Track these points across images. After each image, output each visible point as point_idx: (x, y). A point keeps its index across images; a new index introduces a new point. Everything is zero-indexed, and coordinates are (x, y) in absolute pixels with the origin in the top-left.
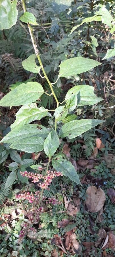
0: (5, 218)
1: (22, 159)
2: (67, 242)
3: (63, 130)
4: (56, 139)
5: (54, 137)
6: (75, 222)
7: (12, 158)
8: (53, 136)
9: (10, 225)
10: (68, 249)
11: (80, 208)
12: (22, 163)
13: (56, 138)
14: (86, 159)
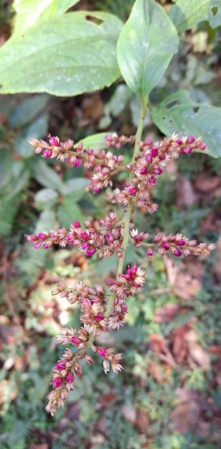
0: (46, 308)
1: (65, 179)
2: (177, 348)
3: (183, 5)
4: (161, 26)
5: (154, 19)
6: (191, 309)
7: (41, 180)
8: (151, 15)
9: (57, 320)
10: (180, 359)
11: (203, 280)
12: (65, 189)
13: (161, 22)
14: (214, 174)
